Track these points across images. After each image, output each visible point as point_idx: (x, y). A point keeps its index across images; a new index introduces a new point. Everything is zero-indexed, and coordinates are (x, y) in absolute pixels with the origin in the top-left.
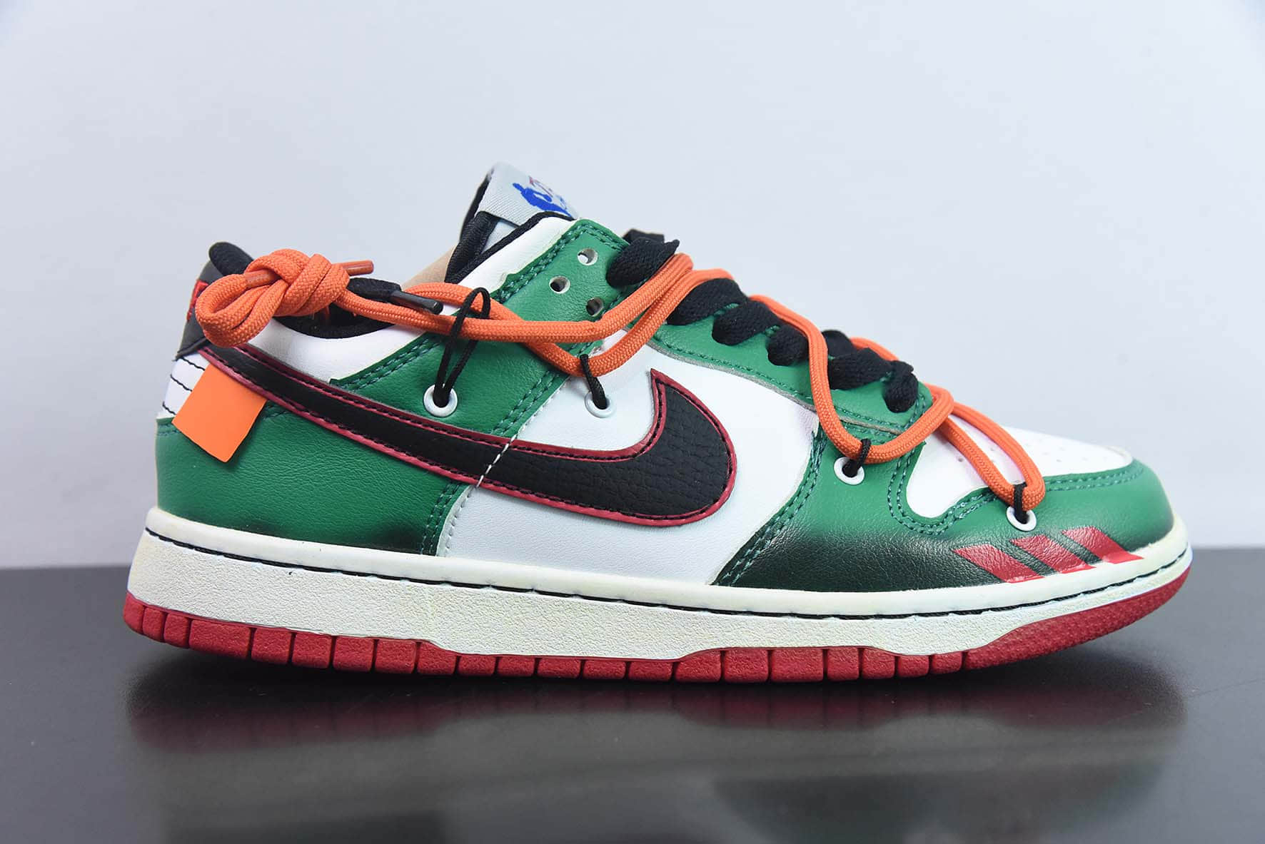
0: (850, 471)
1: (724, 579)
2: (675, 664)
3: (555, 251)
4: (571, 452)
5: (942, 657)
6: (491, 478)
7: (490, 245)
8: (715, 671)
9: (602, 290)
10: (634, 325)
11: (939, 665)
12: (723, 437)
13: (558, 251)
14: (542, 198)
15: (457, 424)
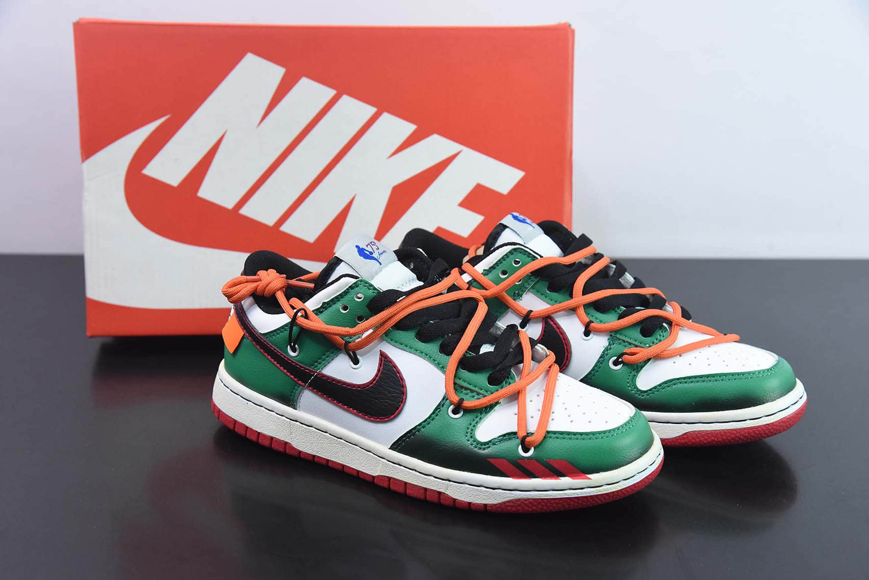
0: (455, 412)
1: (394, 447)
2: (374, 477)
3: (346, 293)
4: (339, 381)
5: (474, 504)
6: (310, 385)
7: (330, 281)
8: (386, 485)
9: (365, 311)
10: (377, 328)
11: (472, 507)
12: (403, 386)
13: (347, 293)
14: (368, 253)
15: (299, 362)
